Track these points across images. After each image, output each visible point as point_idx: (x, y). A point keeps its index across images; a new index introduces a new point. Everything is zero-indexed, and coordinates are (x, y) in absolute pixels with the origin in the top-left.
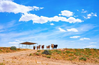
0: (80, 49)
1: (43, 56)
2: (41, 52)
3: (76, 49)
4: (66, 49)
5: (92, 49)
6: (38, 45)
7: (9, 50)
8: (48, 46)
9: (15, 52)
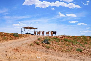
0: (77, 36)
1: (42, 46)
2: (41, 40)
3: (73, 37)
4: (64, 36)
5: (88, 37)
6: (39, 31)
7: (12, 36)
8: (48, 32)
9: (18, 39)
